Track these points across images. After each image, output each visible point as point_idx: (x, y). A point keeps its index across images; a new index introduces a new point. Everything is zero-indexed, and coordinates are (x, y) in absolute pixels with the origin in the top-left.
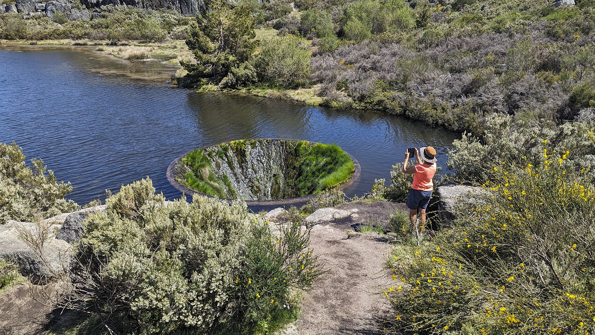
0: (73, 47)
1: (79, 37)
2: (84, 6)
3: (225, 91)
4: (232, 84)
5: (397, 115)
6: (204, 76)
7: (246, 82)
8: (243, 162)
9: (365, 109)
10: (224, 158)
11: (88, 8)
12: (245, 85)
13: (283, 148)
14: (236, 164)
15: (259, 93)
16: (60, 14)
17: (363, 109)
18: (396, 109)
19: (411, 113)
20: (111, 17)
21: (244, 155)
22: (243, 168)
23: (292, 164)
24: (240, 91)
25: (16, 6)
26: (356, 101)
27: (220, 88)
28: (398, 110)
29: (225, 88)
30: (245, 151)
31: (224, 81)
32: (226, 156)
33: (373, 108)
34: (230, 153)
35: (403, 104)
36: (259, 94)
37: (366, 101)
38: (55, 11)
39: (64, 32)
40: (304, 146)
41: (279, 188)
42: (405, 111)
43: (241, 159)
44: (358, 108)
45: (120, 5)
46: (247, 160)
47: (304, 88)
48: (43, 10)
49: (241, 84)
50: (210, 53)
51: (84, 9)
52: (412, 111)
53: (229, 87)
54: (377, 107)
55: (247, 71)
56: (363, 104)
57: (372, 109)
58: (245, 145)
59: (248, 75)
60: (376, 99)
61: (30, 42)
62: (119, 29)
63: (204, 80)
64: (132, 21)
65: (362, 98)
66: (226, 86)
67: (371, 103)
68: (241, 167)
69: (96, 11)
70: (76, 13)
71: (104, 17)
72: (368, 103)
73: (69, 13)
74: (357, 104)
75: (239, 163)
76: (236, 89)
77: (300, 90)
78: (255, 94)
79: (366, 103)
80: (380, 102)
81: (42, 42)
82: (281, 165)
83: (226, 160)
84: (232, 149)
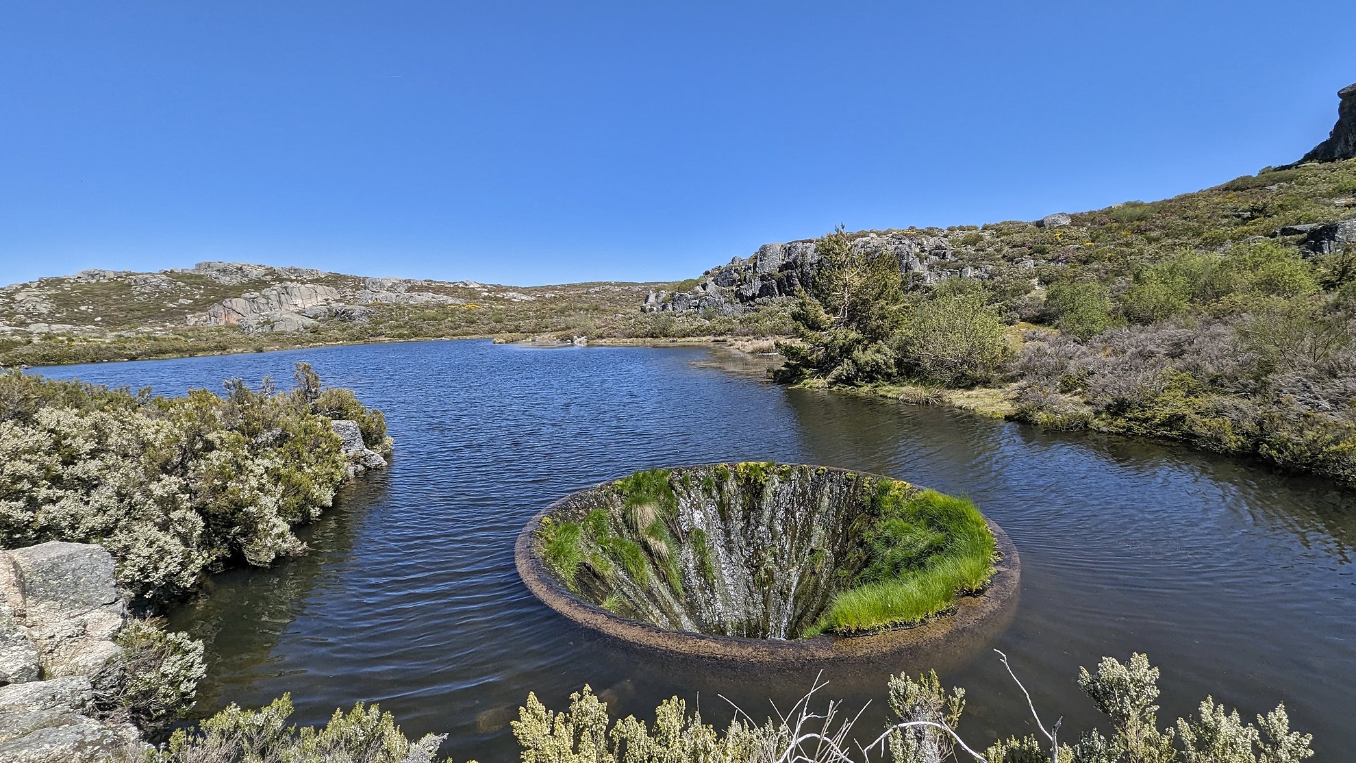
0: (712, 344)
1: (721, 334)
2: (738, 300)
3: (835, 388)
4: (848, 378)
5: (1227, 454)
6: (808, 364)
7: (873, 374)
8: (752, 509)
9: (1128, 434)
10: (714, 493)
11: (742, 303)
12: (870, 378)
13: (848, 490)
14: (737, 512)
15: (889, 391)
16: (712, 309)
17: (1118, 434)
18: (1226, 439)
19: (1280, 452)
20: (764, 310)
21: (759, 494)
22: (748, 522)
23: (857, 533)
24: (861, 389)
25: (673, 304)
26: (1101, 413)
27: (828, 383)
28: (1232, 441)
29: (834, 383)
30: (762, 486)
31: (835, 372)
32: (720, 490)
33: (1151, 433)
34: (731, 485)
35: (1248, 425)
36: (890, 395)
37: (1131, 415)
38: (707, 307)
39: (708, 329)
40: (897, 493)
41: (817, 584)
42: (1257, 445)
43: (751, 501)
44: (1105, 429)
45: (778, 297)
46: (764, 507)
47: (985, 387)
48: (695, 307)
49: (865, 378)
50: (825, 330)
51: (737, 303)
52: (1282, 446)
53: (844, 382)
54: (1162, 431)
55: (878, 357)
56: (1121, 422)
57: (1148, 436)
58: (766, 473)
59: (877, 363)
60: (1165, 412)
61: (671, 339)
62: (768, 322)
63: (808, 371)
64: (786, 314)
65: (1119, 408)
66: (838, 380)
67: (1145, 420)
68: (746, 518)
69: (750, 305)
70: (728, 308)
71: (756, 310)
72: (1136, 419)
73: (720, 308)
74: (1103, 420)
75: (744, 508)
76: (854, 385)
77: (978, 391)
78: (882, 393)
79: (1131, 419)
80: (1175, 420)
81: (683, 339)
82: (834, 531)
83: (718, 499)
84: (737, 478)
